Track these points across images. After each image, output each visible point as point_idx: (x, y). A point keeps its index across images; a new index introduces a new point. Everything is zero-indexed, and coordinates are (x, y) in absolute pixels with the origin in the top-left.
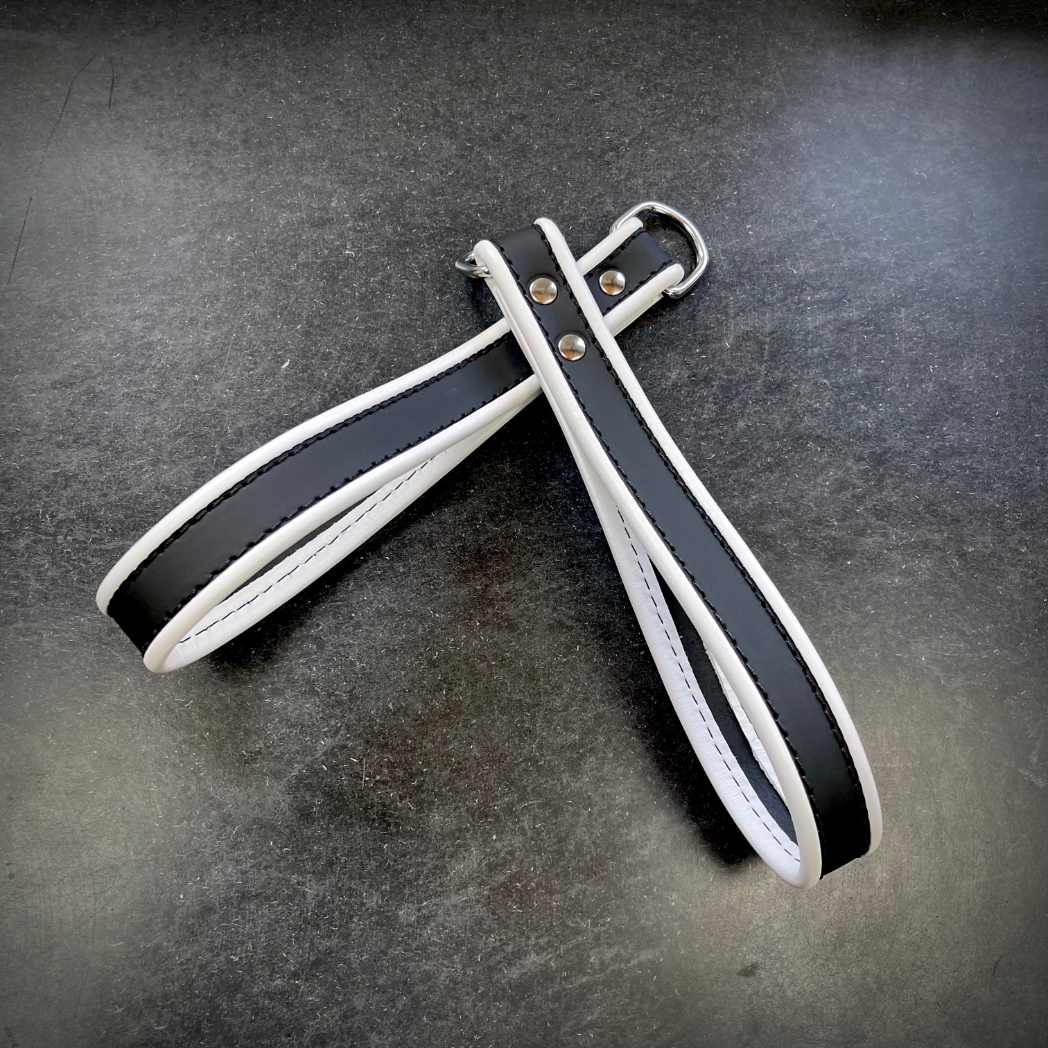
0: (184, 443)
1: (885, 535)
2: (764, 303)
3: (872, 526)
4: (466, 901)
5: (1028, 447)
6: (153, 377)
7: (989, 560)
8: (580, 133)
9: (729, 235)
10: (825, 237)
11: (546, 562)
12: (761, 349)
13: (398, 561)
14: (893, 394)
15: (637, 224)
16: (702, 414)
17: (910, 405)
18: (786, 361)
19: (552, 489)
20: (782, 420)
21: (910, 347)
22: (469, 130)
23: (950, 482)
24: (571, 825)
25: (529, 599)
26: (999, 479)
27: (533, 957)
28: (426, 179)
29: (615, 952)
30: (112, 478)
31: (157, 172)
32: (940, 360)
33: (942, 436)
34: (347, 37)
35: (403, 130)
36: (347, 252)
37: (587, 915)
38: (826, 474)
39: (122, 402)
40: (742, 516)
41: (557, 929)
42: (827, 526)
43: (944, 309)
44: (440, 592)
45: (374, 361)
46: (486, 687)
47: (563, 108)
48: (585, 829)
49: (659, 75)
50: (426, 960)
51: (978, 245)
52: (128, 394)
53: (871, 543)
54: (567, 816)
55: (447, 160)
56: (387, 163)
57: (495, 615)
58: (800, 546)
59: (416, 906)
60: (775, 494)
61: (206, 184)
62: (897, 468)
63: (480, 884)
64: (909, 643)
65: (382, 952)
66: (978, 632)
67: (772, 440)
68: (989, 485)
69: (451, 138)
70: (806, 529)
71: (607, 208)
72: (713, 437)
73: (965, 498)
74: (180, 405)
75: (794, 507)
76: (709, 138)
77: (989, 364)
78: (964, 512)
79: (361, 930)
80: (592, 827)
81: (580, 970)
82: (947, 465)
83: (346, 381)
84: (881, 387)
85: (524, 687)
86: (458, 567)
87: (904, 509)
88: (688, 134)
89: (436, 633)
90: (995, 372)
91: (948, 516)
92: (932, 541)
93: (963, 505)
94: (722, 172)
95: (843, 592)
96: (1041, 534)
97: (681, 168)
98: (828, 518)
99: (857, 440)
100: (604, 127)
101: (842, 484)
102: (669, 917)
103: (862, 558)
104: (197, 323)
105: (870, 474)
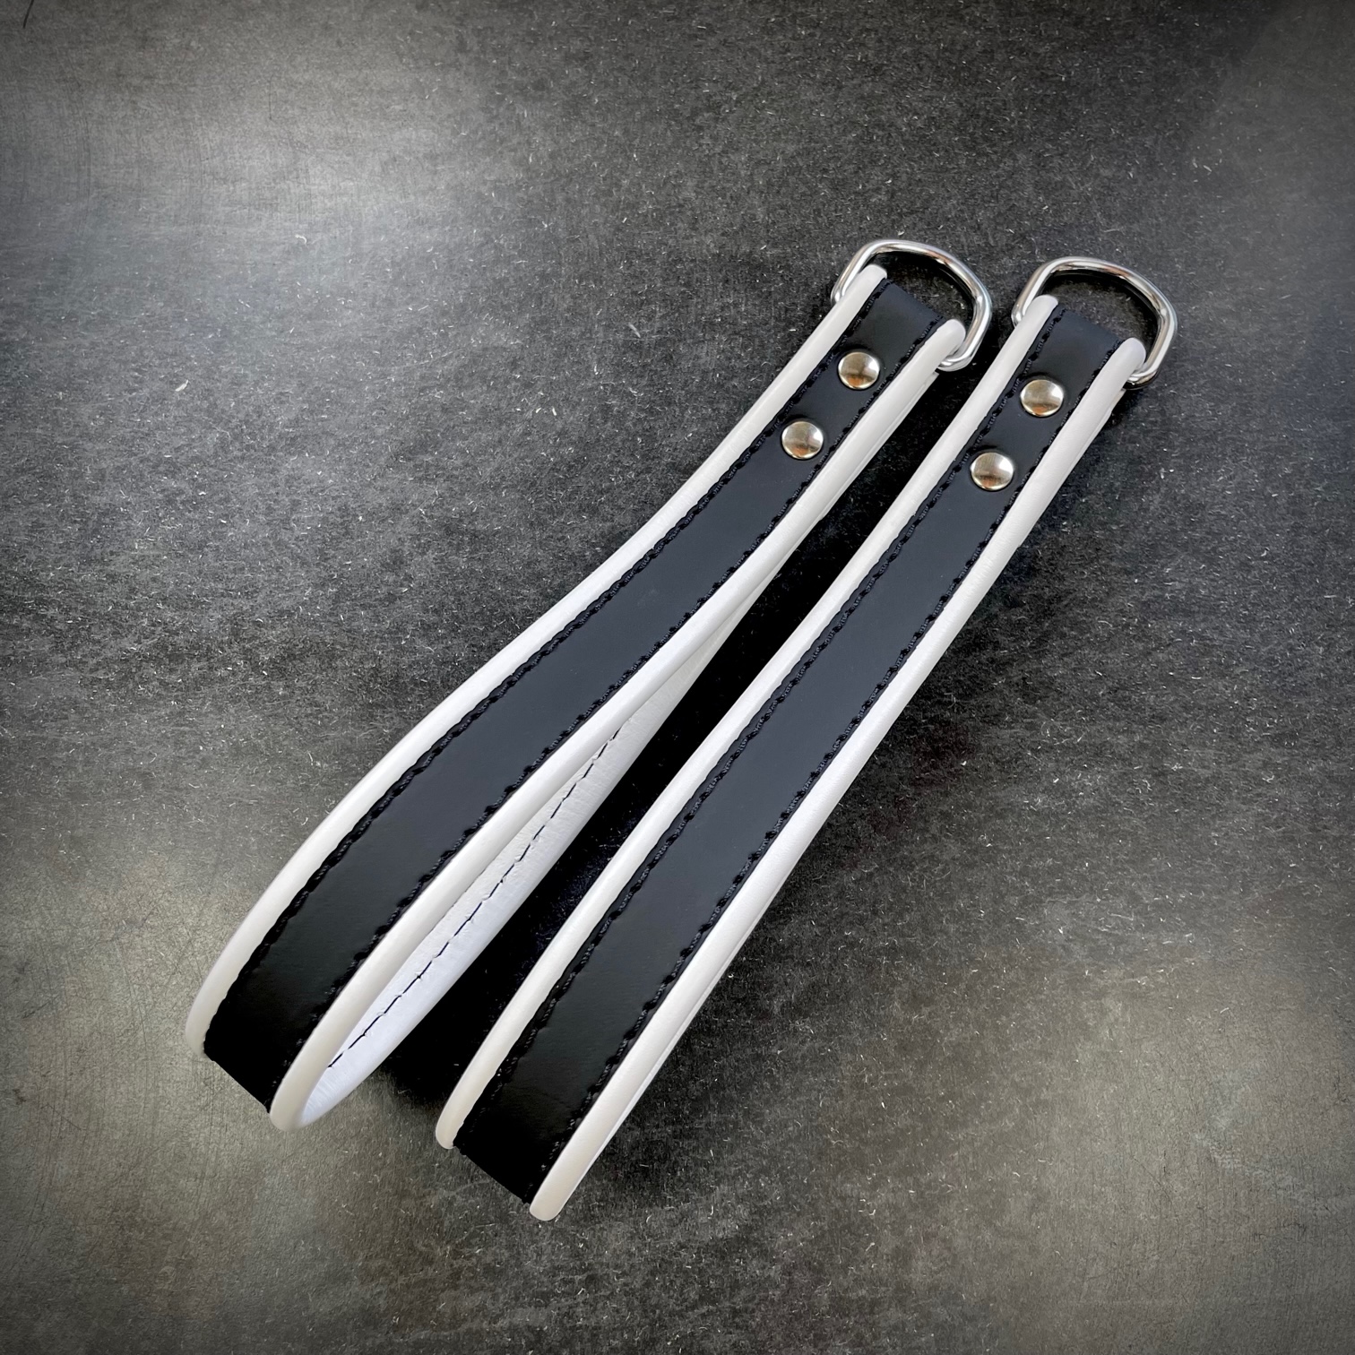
0: (27, 482)
1: (1033, 728)
3: (1015, 710)
5: (1309, 614)
7: (1205, 788)
8: (666, 83)
13: (279, 679)
14: (1088, 507)
17: (1114, 528)
19: (523, 600)
22: (503, 73)
23: (1160, 655)
26: (1247, 659)
27: (355, 1287)
29: (477, 1302)
31: (66, 113)
32: (1182, 461)
33: (1161, 581)
35: (410, 69)
36: (297, 236)
37: (447, 1238)
42: (939, 702)
43: (1202, 382)
44: (329, 731)
45: (303, 392)
47: (648, 46)
51: (1281, 284)
53: (1007, 737)
62: (1074, 624)
64: (1041, 902)
66: (1165, 901)
68: (1227, 667)
69: (475, 83)
71: (686, 194)
73: (1181, 684)
74: (32, 430)
76: (862, 97)
77: (1264, 475)
81: (420, 1319)
82: (1160, 629)
83: (259, 417)
84: (1070, 495)
86: (362, 697)
87: (1074, 691)
88: (831, 89)
89: (312, 790)
90: (1273, 487)
91: (1148, 709)
92: (1112, 746)
93: (1177, 694)
94: (874, 150)
95: (945, 808)
96: (1305, 756)
97: (811, 140)
98: (943, 690)
99: (1015, 574)
100: (703, 76)
101: (977, 641)
102: (572, 1265)
103: (988, 758)
104: (76, 321)
105: (1027, 629)
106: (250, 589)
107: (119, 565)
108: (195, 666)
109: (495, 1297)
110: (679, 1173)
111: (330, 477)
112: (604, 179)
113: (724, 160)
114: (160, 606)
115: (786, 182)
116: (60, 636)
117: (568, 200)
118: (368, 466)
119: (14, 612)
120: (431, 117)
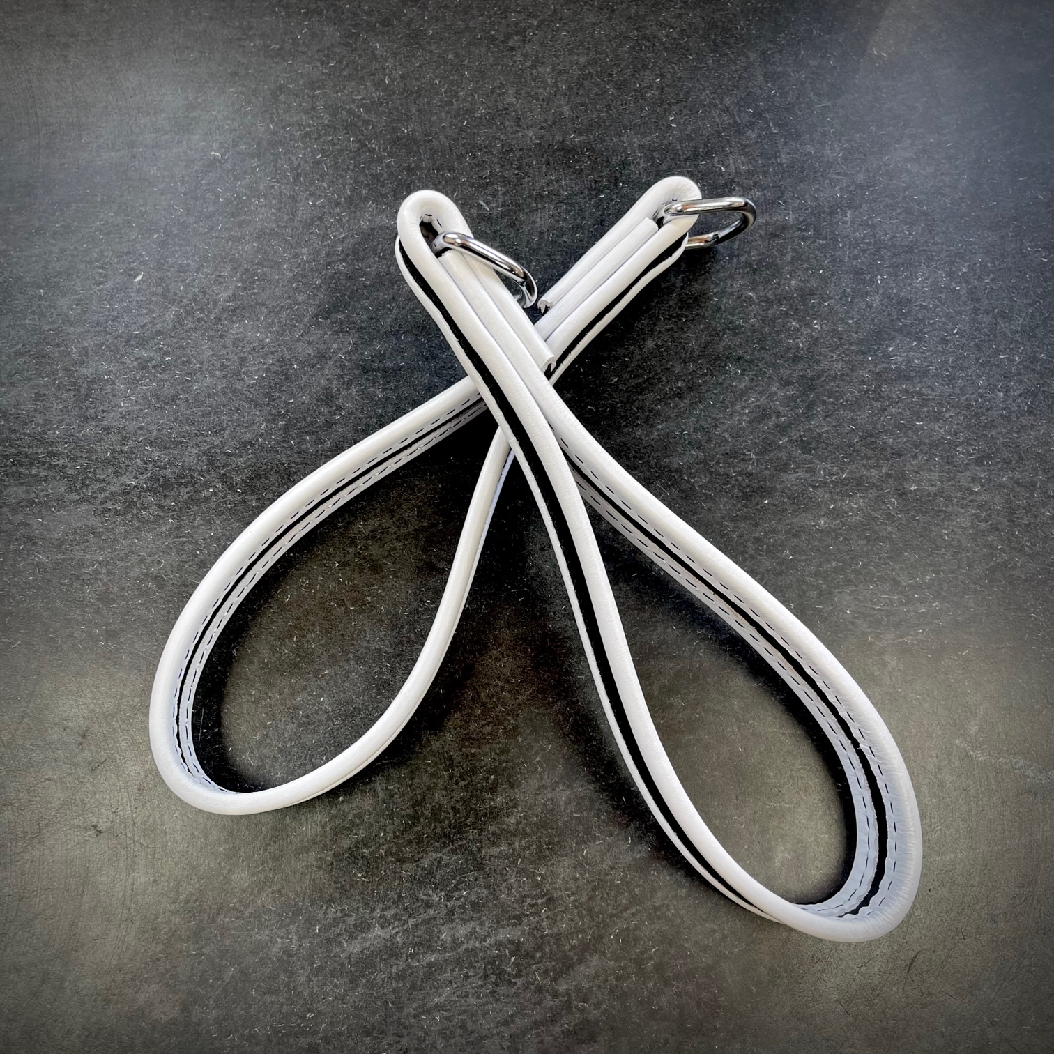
0: (25, 363)
1: (811, 471)
3: (797, 459)
4: (307, 867)
5: (990, 370)
7: (934, 499)
8: (482, 16)
9: (648, 129)
10: (762, 129)
11: (418, 498)
13: (250, 495)
14: (831, 309)
17: (850, 322)
20: (697, 340)
21: (854, 255)
22: (356, 15)
23: (893, 410)
24: (429, 788)
25: (397, 538)
26: (953, 407)
27: (377, 931)
28: (304, 71)
29: (470, 929)
31: (10, 69)
32: (891, 270)
33: (887, 357)
35: (282, 16)
36: (213, 153)
37: (440, 887)
38: (746, 401)
40: (644, 448)
41: (406, 900)
42: (743, 460)
43: (899, 211)
45: (236, 273)
46: (342, 635)
48: (444, 792)
50: (259, 930)
51: (945, 136)
53: (794, 479)
54: (425, 778)
55: (328, 49)
56: (261, 53)
57: (357, 555)
58: (710, 482)
60: (685, 423)
62: (831, 394)
63: (323, 849)
64: (832, 593)
66: (916, 582)
67: (684, 361)
68: (940, 413)
69: (335, 24)
70: (718, 463)
71: (509, 100)
73: (910, 429)
74: (23, 322)
75: (705, 438)
76: (630, 18)
77: (949, 274)
78: (908, 444)
80: (452, 791)
81: (429, 948)
82: (890, 391)
83: (204, 295)
84: (817, 301)
85: (385, 636)
87: (837, 441)
88: (607, 13)
90: (956, 283)
91: (889, 449)
92: (867, 477)
93: (908, 436)
94: (644, 56)
95: (757, 535)
96: (999, 470)
97: (597, 52)
98: (745, 451)
99: (785, 362)
100: (509, 8)
101: (764, 413)
102: (534, 893)
103: (783, 496)
104: (45, 233)
105: (798, 400)
106: (218, 428)
107: (111, 420)
108: (184, 491)
110: (602, 817)
111: (267, 337)
112: (445, 92)
113: (534, 72)
114: (148, 448)
115: (582, 86)
116: (71, 479)
117: (419, 110)
118: (295, 326)
119: (32, 464)
120: (304, 53)
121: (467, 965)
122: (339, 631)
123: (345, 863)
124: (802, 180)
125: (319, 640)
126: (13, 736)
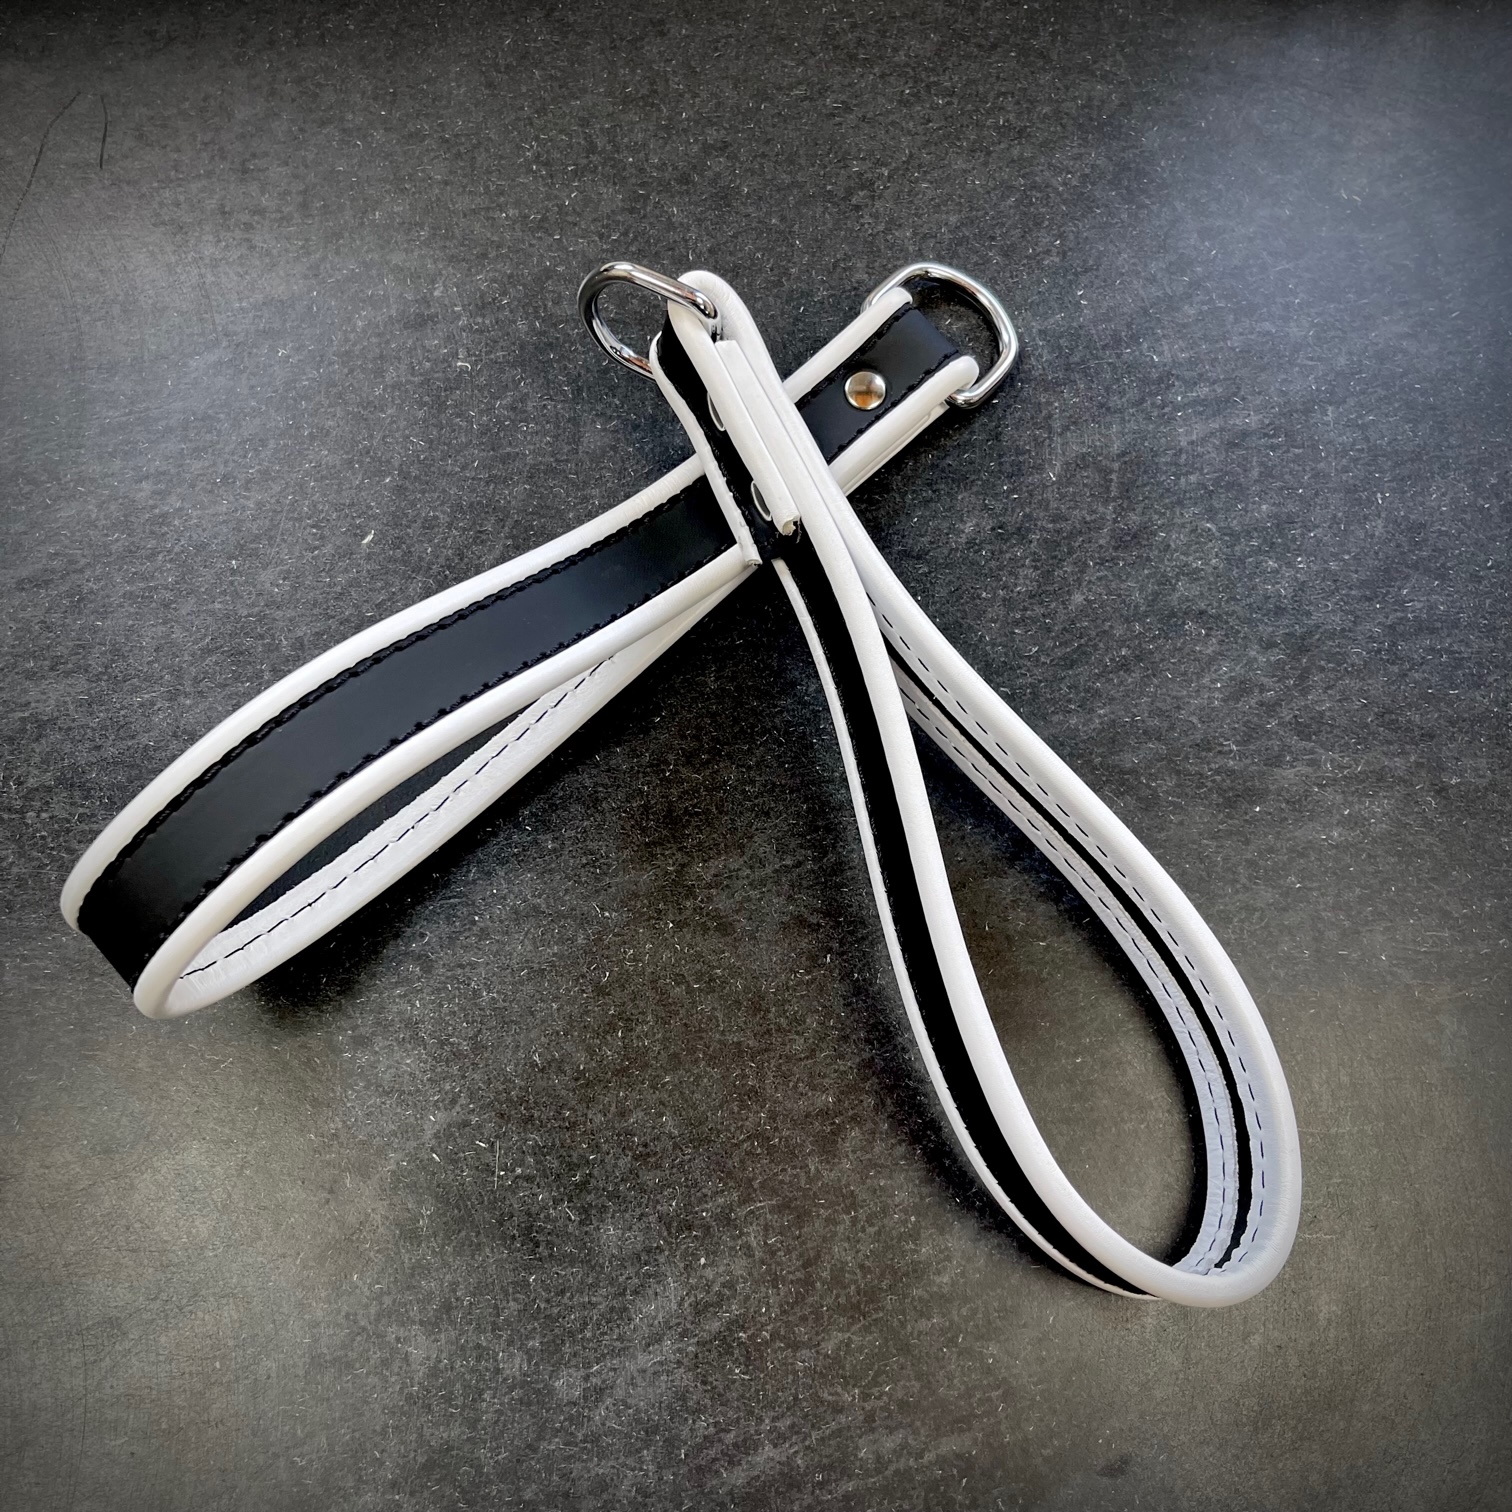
0: (216, 663)
1: (1314, 763)
2: (1108, 409)
3: (1293, 749)
4: (661, 1363)
6: (169, 566)
7: (1485, 796)
8: (813, 166)
9: (1050, 308)
10: (1203, 303)
11: (776, 825)
12: (1106, 481)
13: (544, 833)
14: (1319, 541)
15: (904, 297)
16: (1016, 585)
17: (1347, 557)
18: (1146, 498)
19: (781, 712)
20: (1141, 590)
21: (1343, 467)
22: (642, 170)
23: (1416, 675)
24: (825, 1239)
25: (751, 884)
26: (1496, 667)
27: (768, 1451)
28: (577, 248)
29: (899, 1441)
30: (108, 722)
31: (173, 259)
32: (1394, 484)
33: (1401, 603)
34: (455, 43)
35: (541, 176)
36: (459, 364)
37: (852, 1382)
38: (1216, 671)
39: (123, 607)
40: (1084, 742)
41: (805, 1404)
42: (1220, 752)
43: (1396, 405)
44: (611, 878)
45: (503, 527)
46: (685, 1024)
47: (786, 129)
48: (846, 1245)
49: (933, 70)
50: (600, 1460)
51: (1449, 302)
52: (131, 593)
53: (1292, 776)
54: (817, 1224)
55: (608, 217)
56: (517, 226)
57: (698, 910)
58: (1178, 786)
59: (582, 1372)
60: (1136, 706)
61: (246, 273)
62: (1331, 657)
63: (683, 1335)
64: (1359, 933)
65: (529, 1446)
66: (1473, 911)
67: (1127, 620)
68: (1480, 676)
69: (615, 184)
70: (1187, 758)
71: (858, 276)
72: (1034, 621)
73: (1440, 700)
74: (210, 606)
75: (1166, 725)
76: (1013, 161)
77: (1472, 487)
78: (1442, 721)
79: (496, 1411)
80: (858, 1241)
81: (844, 1472)
82: (1410, 650)
83: (461, 559)
84: (1299, 531)
85: (745, 1023)
86: (638, 837)
87: (1344, 721)
88: (981, 156)
89: (606, 942)
90: (1484, 499)
91: (1416, 729)
92: (1391, 770)
93: (1440, 711)
94: (1036, 212)
95: (1249, 856)
97: (971, 209)
98: (1221, 740)
99: (1264, 615)
100: (849, 154)
101: (1243, 686)
102: (985, 1382)
103: (1278, 801)
104: (234, 482)
105: (1287, 667)
109: (916, 1432)
112: (771, 269)
120: (575, 224)
121: (899, 1495)
122: (681, 1019)
123: (715, 1354)
124: (1263, 369)
125: (654, 1034)
126: (230, 1196)
